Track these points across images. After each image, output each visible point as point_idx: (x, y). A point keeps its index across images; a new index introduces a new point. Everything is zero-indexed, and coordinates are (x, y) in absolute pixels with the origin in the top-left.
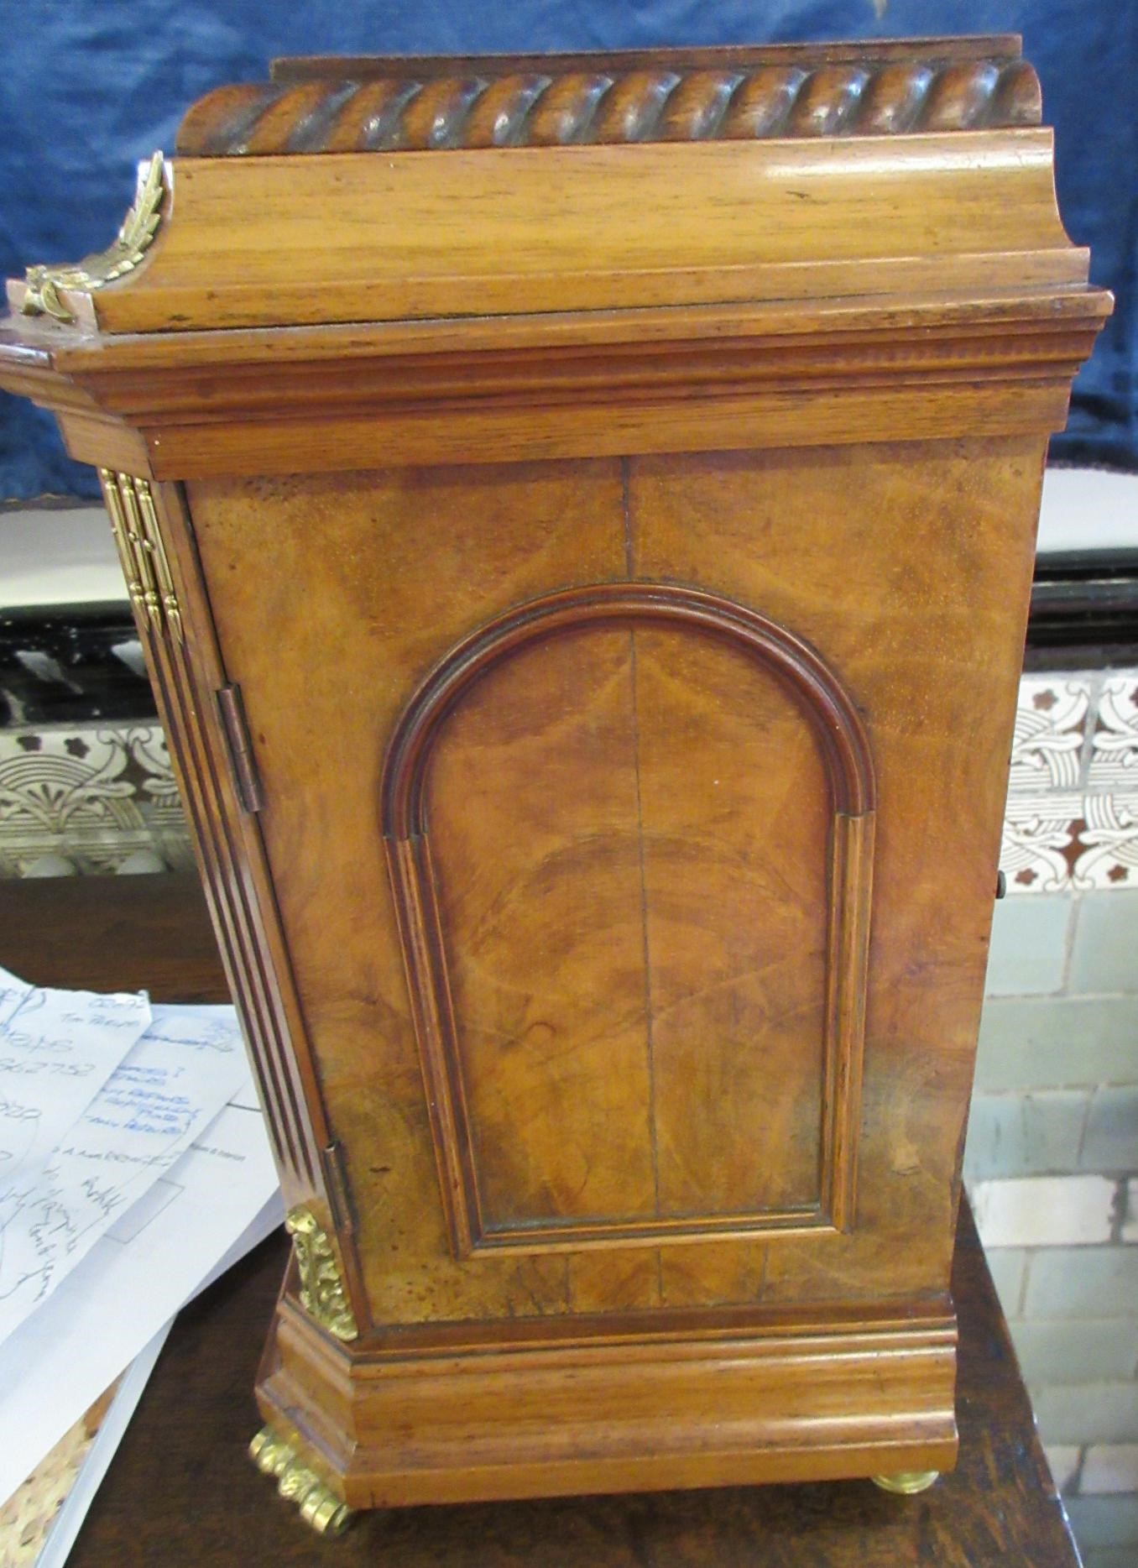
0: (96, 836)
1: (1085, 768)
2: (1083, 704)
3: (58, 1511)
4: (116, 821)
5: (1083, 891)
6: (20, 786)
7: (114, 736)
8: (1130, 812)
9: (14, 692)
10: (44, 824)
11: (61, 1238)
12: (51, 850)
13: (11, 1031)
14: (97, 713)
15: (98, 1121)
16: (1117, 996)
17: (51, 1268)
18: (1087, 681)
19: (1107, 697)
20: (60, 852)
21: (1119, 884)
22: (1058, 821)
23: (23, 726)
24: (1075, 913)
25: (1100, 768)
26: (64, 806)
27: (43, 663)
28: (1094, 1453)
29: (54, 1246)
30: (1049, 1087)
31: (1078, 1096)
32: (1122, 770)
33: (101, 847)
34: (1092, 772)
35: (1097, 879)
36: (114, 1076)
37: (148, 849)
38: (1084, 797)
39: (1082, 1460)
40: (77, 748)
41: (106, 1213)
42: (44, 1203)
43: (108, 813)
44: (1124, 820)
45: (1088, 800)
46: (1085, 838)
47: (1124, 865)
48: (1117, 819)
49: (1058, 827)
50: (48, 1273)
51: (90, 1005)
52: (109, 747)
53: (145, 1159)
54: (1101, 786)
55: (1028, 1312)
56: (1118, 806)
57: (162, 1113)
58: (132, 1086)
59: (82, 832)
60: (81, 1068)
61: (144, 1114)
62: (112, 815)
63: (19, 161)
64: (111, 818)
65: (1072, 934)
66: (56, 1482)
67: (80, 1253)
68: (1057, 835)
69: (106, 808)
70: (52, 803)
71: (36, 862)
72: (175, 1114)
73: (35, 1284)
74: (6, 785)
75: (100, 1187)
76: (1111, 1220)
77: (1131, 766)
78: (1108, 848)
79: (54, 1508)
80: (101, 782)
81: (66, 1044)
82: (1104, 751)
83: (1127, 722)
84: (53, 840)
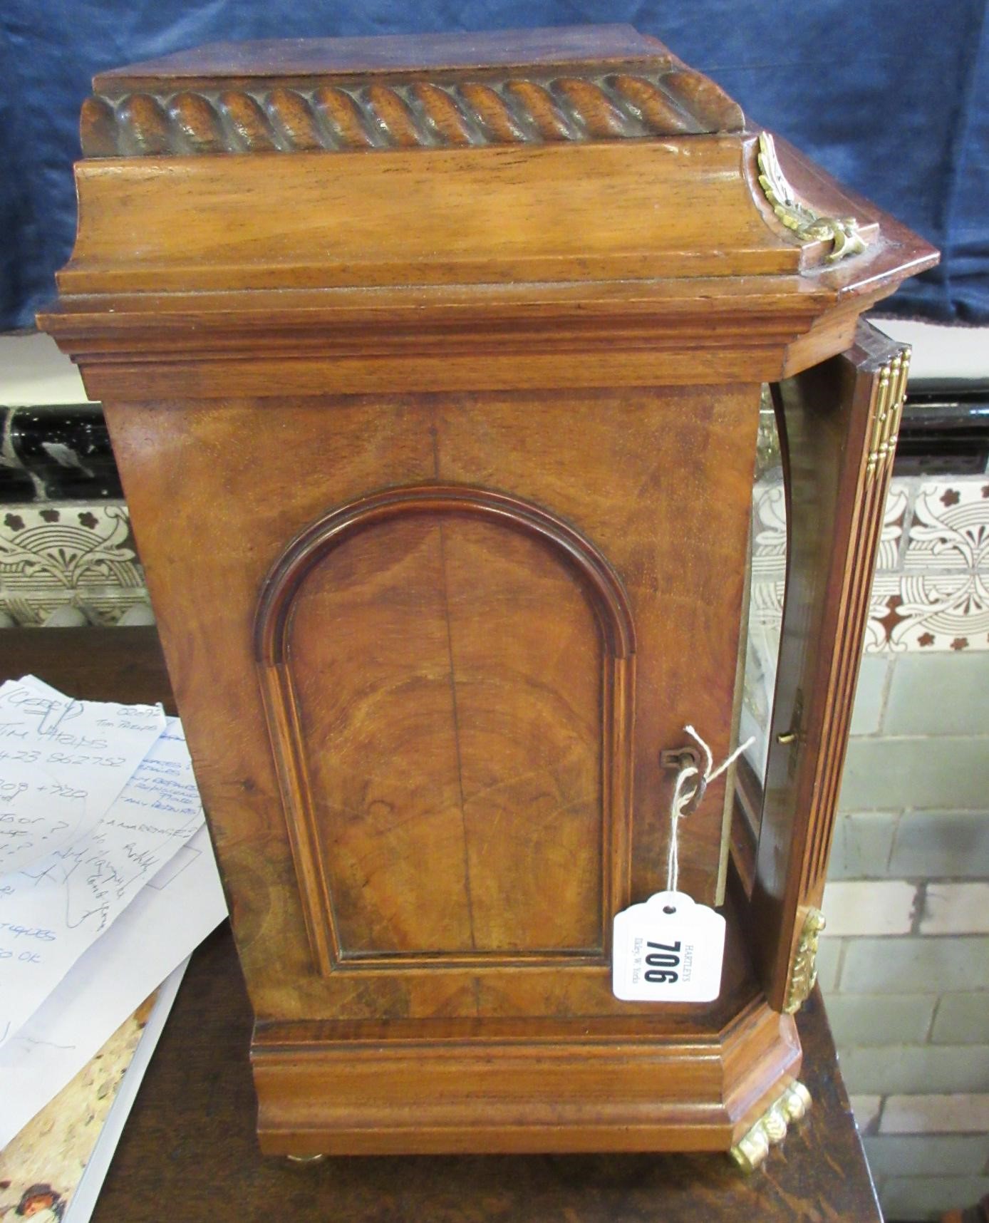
0: (103, 592)
1: (902, 555)
2: (902, 503)
3: (122, 1077)
4: (118, 580)
5: (898, 653)
6: (43, 549)
7: (119, 512)
8: (937, 590)
9: (39, 475)
10: (60, 581)
11: (111, 886)
12: (66, 602)
13: (58, 733)
14: (105, 493)
15: (131, 801)
16: (922, 737)
17: (107, 908)
18: (906, 484)
19: (922, 496)
20: (73, 604)
21: (927, 648)
22: (879, 596)
23: (44, 502)
24: (891, 670)
25: (914, 555)
26: (76, 567)
27: (64, 453)
28: (891, 1101)
29: (107, 892)
30: (865, 810)
31: (888, 817)
32: (933, 557)
33: (106, 601)
34: (907, 557)
35: (909, 645)
36: (141, 767)
37: (145, 602)
38: (901, 578)
39: (882, 1106)
40: (88, 520)
41: (145, 870)
42: (96, 861)
43: (112, 573)
44: (932, 598)
45: (904, 580)
46: (900, 611)
47: (931, 633)
48: (927, 596)
49: (879, 602)
50: (105, 911)
51: (118, 713)
52: (115, 520)
53: (170, 832)
54: (916, 569)
55: (842, 988)
56: (927, 585)
57: (181, 797)
58: (154, 775)
59: (91, 588)
60: (116, 761)
61: (166, 797)
62: (115, 575)
63: (57, 53)
64: (114, 578)
65: (888, 687)
66: (119, 1057)
67: (128, 898)
68: (878, 608)
69: (111, 569)
70: (67, 564)
71: (54, 612)
72: (190, 799)
73: (96, 919)
74: (30, 550)
75: (138, 850)
76: (912, 916)
77: (939, 554)
78: (918, 619)
79: (119, 1075)
80: (106, 548)
81: (102, 742)
82: (918, 541)
83: (937, 519)
84: (68, 594)
